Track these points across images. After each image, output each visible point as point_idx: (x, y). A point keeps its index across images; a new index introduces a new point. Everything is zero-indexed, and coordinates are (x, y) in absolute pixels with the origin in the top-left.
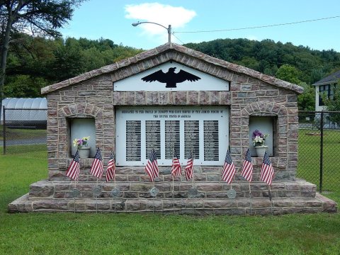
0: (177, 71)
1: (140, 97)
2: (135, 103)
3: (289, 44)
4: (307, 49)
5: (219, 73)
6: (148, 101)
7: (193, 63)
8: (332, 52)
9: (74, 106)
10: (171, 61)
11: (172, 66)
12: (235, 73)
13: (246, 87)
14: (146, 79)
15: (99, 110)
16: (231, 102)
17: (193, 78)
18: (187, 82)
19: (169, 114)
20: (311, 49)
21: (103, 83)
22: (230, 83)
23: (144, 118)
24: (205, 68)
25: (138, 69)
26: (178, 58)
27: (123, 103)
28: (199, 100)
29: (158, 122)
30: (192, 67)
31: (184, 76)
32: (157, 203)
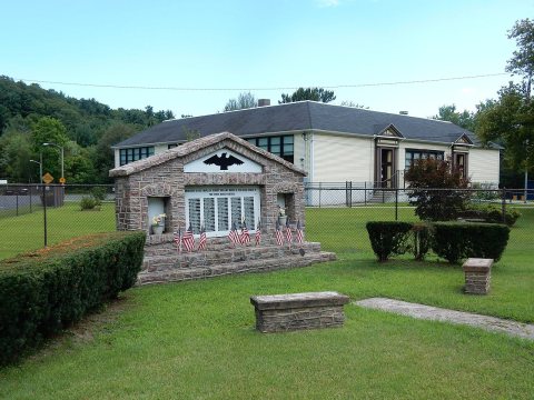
0: (227, 156)
1: (204, 178)
2: (201, 183)
3: (35, 86)
4: (61, 96)
5: (258, 159)
6: (210, 181)
7: (240, 150)
8: (92, 102)
9: (154, 186)
10: (226, 147)
11: (224, 151)
12: (269, 159)
13: (275, 170)
14: (207, 162)
15: (174, 190)
16: (266, 182)
17: (239, 162)
18: (235, 165)
19: (219, 192)
20: (66, 96)
21: (176, 165)
22: (263, 166)
23: (202, 196)
24: (249, 155)
25: (201, 154)
26: (230, 145)
27: (192, 183)
28: (245, 181)
29: (212, 200)
30: (238, 154)
31: (233, 161)
32: (234, 266)
